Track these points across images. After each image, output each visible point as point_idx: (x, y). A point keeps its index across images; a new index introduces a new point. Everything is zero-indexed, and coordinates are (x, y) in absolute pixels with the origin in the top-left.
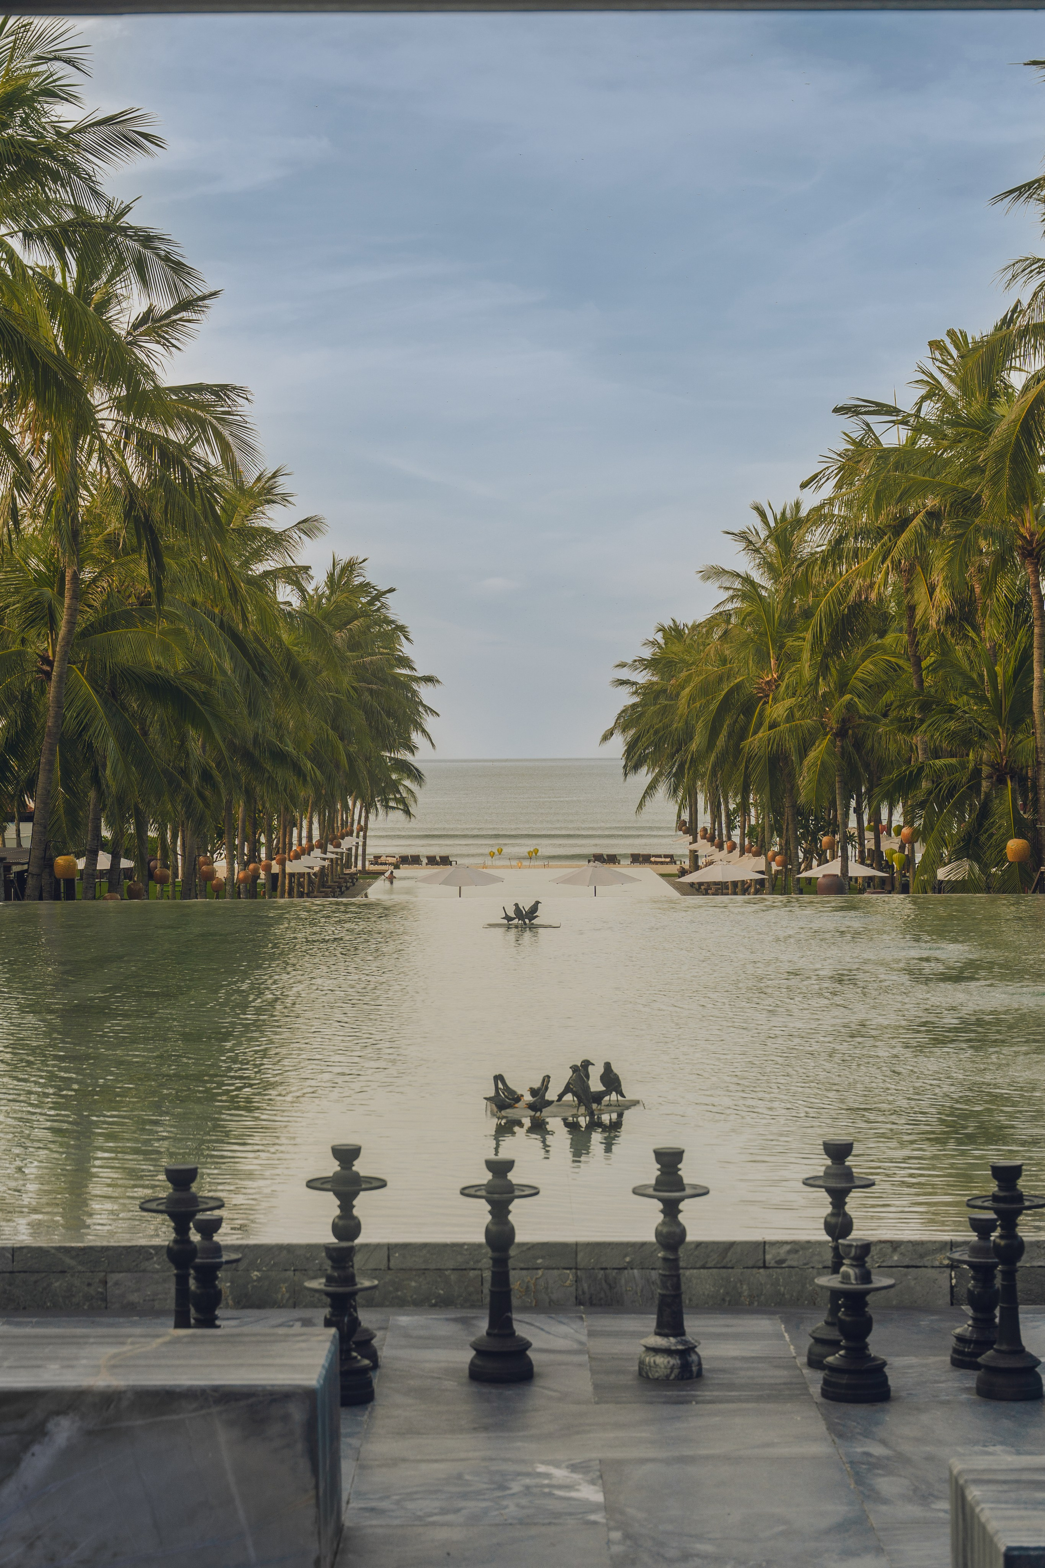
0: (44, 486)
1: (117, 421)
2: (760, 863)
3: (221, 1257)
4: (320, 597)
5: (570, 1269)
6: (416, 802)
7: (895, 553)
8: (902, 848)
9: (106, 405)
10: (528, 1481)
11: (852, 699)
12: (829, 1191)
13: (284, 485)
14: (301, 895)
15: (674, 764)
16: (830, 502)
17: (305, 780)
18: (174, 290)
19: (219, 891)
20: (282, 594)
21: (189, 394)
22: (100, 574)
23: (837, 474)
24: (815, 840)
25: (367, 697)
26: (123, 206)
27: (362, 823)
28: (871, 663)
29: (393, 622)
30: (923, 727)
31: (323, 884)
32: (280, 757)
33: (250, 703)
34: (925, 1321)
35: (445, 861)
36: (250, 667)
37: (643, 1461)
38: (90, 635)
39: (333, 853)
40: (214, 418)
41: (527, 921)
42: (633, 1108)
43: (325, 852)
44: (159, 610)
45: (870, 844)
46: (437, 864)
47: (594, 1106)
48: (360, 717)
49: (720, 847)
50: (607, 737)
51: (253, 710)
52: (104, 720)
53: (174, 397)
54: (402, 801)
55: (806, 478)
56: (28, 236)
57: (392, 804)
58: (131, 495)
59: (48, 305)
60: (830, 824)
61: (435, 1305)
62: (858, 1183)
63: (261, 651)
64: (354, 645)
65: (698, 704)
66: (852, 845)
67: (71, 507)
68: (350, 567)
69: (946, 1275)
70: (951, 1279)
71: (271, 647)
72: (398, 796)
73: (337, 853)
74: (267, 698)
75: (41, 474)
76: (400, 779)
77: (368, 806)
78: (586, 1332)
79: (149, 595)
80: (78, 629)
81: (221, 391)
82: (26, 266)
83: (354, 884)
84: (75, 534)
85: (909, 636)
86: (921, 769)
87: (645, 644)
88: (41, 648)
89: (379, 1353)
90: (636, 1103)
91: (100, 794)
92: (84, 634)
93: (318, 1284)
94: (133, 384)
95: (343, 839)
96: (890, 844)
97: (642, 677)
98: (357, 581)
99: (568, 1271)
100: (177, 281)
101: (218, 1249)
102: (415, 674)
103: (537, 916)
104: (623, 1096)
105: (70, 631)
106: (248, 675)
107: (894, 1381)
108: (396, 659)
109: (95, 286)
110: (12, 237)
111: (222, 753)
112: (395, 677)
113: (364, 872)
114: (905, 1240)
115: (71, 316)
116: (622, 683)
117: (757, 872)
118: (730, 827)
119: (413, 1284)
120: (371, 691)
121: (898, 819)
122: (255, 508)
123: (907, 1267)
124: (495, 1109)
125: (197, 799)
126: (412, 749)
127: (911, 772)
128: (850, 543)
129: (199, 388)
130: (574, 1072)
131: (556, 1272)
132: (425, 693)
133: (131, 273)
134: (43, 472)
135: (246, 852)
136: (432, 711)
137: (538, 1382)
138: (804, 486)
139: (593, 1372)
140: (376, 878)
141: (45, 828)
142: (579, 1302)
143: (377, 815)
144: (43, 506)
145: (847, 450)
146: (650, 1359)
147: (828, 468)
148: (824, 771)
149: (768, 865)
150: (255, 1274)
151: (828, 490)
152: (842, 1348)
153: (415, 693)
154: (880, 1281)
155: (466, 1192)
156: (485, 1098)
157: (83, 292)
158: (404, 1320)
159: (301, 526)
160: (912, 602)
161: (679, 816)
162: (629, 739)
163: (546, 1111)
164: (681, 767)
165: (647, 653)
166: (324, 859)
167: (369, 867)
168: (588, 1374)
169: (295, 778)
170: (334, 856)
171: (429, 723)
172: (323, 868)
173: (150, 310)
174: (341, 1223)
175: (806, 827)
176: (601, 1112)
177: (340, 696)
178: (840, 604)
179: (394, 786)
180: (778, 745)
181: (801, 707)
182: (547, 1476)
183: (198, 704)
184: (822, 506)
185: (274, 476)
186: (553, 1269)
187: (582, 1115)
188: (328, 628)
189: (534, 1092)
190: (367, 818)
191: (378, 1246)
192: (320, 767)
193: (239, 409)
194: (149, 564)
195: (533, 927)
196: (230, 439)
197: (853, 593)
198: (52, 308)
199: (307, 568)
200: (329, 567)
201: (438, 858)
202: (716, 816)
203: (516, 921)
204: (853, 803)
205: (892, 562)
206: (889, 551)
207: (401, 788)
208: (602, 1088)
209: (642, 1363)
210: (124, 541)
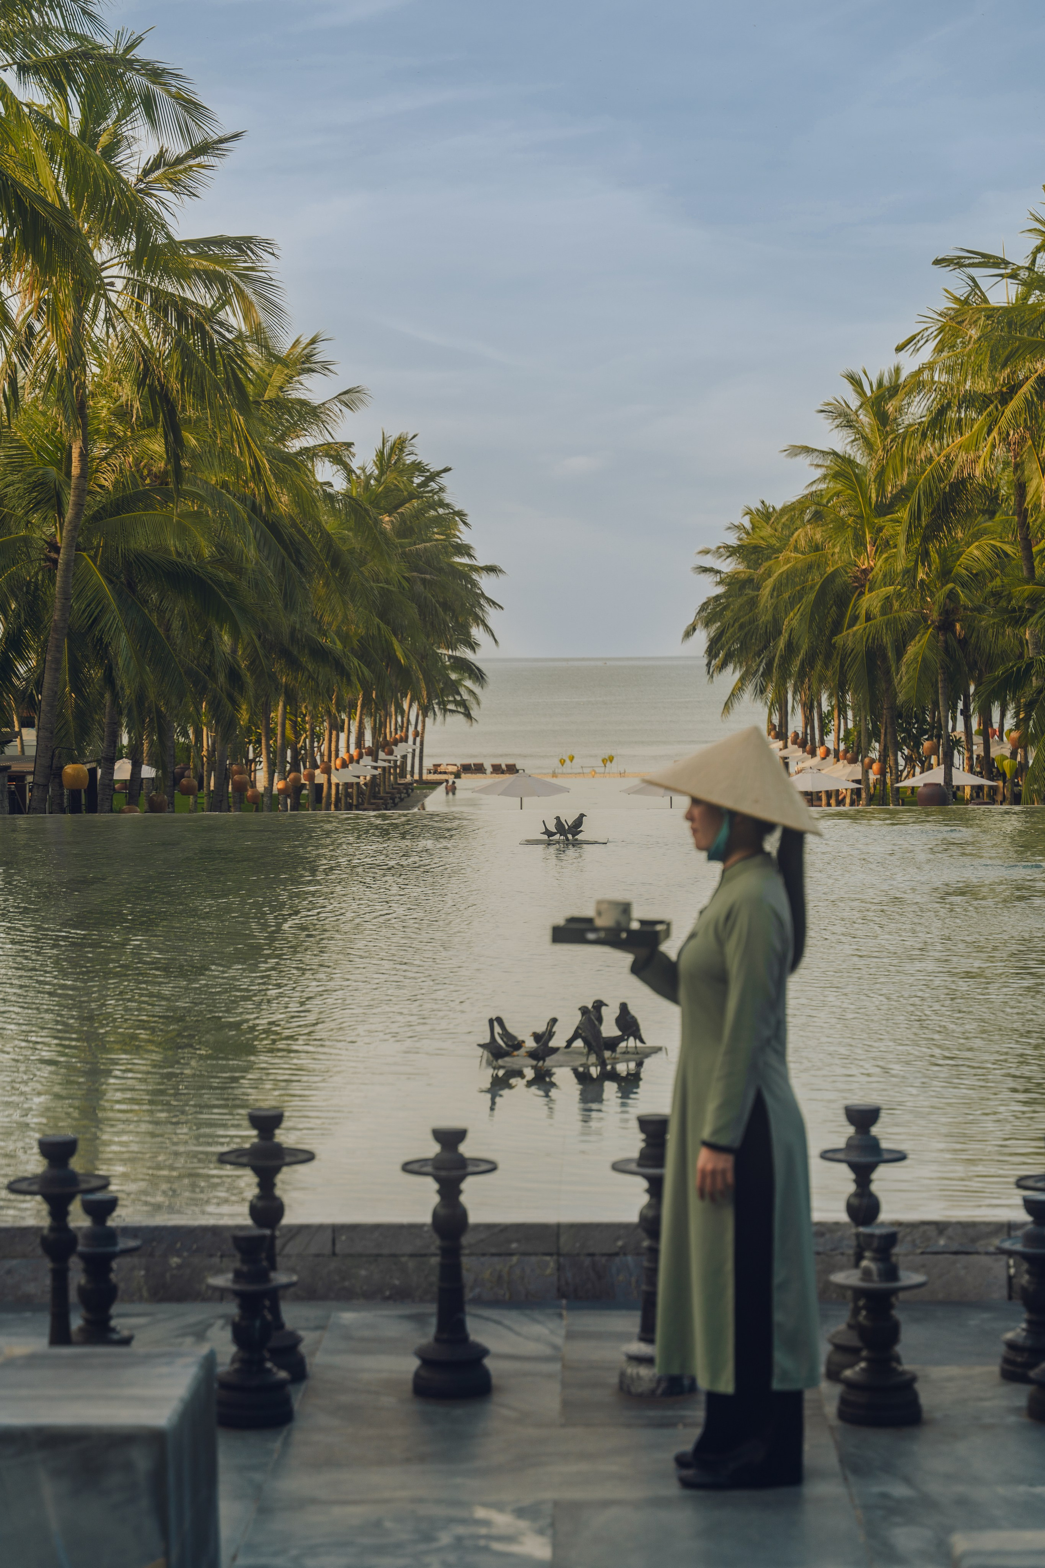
0: (46, 351)
1: (129, 279)
2: (856, 770)
3: (115, 1244)
4: (369, 477)
5: (550, 1254)
6: (478, 704)
7: (1003, 422)
8: (1014, 754)
9: (116, 261)
10: (461, 1530)
11: (954, 588)
12: (853, 1166)
13: (323, 353)
14: (349, 807)
15: (761, 662)
16: (930, 366)
17: (349, 680)
18: (185, 131)
19: (257, 803)
20: (320, 473)
21: (208, 247)
22: (112, 449)
23: (936, 337)
24: (918, 745)
25: (419, 588)
26: (134, 37)
27: (419, 728)
28: (977, 548)
29: (448, 506)
30: (1033, 620)
31: (375, 796)
32: (321, 654)
33: (286, 594)
34: (976, 1320)
35: (512, 769)
36: (286, 555)
37: (606, 1504)
38: (102, 519)
39: (384, 761)
40: (236, 274)
41: (570, 837)
42: (653, 1056)
43: (376, 761)
44: (178, 491)
45: (978, 750)
46: (503, 772)
47: (607, 1054)
48: (413, 611)
49: (813, 753)
50: (690, 632)
51: (290, 604)
52: (117, 613)
53: (192, 252)
54: (463, 703)
55: (902, 340)
56: (23, 69)
57: (451, 707)
58: (145, 361)
59: (47, 146)
60: (933, 728)
61: (389, 1298)
62: (886, 1156)
63: (297, 537)
64: (405, 530)
65: (786, 596)
66: (959, 751)
67: (76, 375)
68: (400, 445)
69: (1002, 1263)
70: (1009, 1267)
71: (310, 532)
72: (458, 698)
73: (389, 761)
74: (306, 589)
75: (42, 338)
76: (460, 680)
77: (425, 710)
78: (563, 1332)
79: (166, 473)
80: (89, 512)
81: (243, 244)
82: (22, 103)
83: (409, 795)
84: (82, 406)
85: (1019, 517)
86: (1030, 666)
87: (729, 528)
88: (48, 533)
89: (308, 1360)
90: (657, 1050)
91: (115, 697)
92: (96, 517)
93: (223, 1280)
94: (144, 236)
95: (396, 745)
96: (1001, 750)
97: (728, 566)
98: (409, 460)
99: (548, 1258)
100: (189, 121)
101: (111, 1235)
102: (474, 562)
103: (581, 831)
104: (642, 1041)
105: (77, 515)
106: (283, 564)
107: (926, 1398)
108: (453, 546)
109: (102, 127)
110: (5, 70)
111: (256, 650)
112: (452, 566)
113: (421, 781)
114: (954, 1220)
115: (73, 158)
116: (705, 570)
117: (853, 781)
118: (824, 731)
119: (363, 1273)
120: (424, 581)
121: (1010, 722)
122: (291, 378)
123: (956, 1253)
124: (491, 1058)
125: (226, 701)
126: (472, 646)
127: (1019, 669)
128: (952, 414)
129: (220, 242)
130: (583, 1014)
131: (533, 1259)
132: (486, 584)
133: (139, 112)
134: (45, 335)
135: (289, 759)
136: (494, 603)
137: (497, 1398)
138: (899, 349)
139: (565, 1385)
140: (434, 789)
141: (52, 733)
142: (562, 1294)
143: (435, 719)
144: (45, 372)
145: (949, 309)
146: (632, 1370)
147: (927, 329)
148: (925, 666)
149: (865, 773)
150: (175, 1261)
151: (926, 353)
152: (863, 1359)
153: (474, 584)
154: (909, 1277)
155: (408, 1168)
156: (480, 1045)
157: (89, 136)
158: (348, 1317)
159: (343, 398)
160: (1022, 479)
161: (770, 720)
162: (712, 635)
163: (549, 1062)
164: (769, 665)
165: (732, 540)
166: (375, 768)
167: (426, 777)
168: (556, 1387)
169: (338, 677)
170: (386, 764)
171: (492, 616)
172: (374, 777)
173: (162, 154)
174: (260, 1204)
175: (908, 731)
176: (615, 1061)
177: (391, 588)
178: (941, 480)
179: (454, 687)
180: (874, 639)
181: (899, 595)
182: (486, 1523)
183: (223, 597)
184: (920, 371)
185: (313, 341)
186: (530, 1254)
187: (593, 1065)
188: (373, 511)
189: (537, 1037)
190: (424, 722)
191: (321, 1228)
192: (368, 666)
193: (264, 264)
194: (166, 438)
195: (577, 844)
196: (253, 298)
197: (955, 469)
198: (51, 150)
199: (349, 445)
200: (379, 445)
201: (504, 767)
202: (808, 721)
203: (557, 837)
204: (960, 705)
205: (1000, 434)
206: (996, 422)
207: (462, 691)
208: (617, 1032)
209: (622, 1375)
210: (138, 412)
